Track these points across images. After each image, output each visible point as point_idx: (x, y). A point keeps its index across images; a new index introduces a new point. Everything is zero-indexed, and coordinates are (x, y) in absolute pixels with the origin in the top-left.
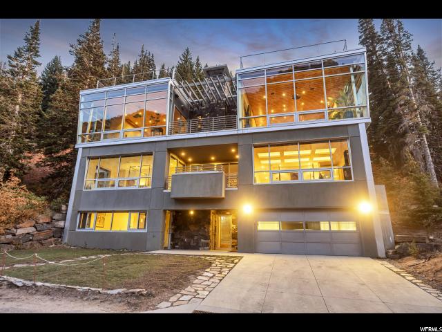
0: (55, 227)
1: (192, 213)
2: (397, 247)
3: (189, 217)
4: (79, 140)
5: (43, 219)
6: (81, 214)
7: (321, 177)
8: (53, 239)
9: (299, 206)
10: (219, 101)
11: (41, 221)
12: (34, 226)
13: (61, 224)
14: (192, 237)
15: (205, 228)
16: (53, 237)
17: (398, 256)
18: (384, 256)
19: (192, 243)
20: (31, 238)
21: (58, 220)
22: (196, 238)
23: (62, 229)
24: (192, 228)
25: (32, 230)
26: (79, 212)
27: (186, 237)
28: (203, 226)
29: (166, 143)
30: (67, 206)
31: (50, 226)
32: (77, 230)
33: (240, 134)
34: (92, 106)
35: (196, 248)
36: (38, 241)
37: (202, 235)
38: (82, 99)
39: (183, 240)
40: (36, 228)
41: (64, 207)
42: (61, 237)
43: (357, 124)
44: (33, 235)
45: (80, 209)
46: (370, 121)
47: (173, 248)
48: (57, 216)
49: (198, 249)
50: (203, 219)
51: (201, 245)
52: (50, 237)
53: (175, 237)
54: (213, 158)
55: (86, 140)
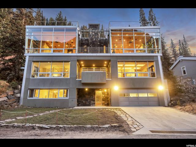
0: (16, 97)
1: (87, 90)
2: (172, 102)
3: (85, 91)
4: (26, 51)
5: (10, 93)
6: (30, 90)
7: (136, 76)
8: (16, 103)
9: (137, 87)
10: (97, 40)
11: (9, 94)
12: (7, 97)
13: (18, 95)
14: (87, 100)
15: (93, 96)
16: (16, 102)
17: (172, 105)
18: (167, 106)
19: (87, 103)
20: (6, 103)
21: (17, 93)
22: (89, 101)
23: (19, 98)
24: (87, 96)
25: (6, 99)
26: (29, 89)
27: (84, 100)
28: (92, 95)
29: (76, 57)
30: (21, 86)
31: (13, 96)
32: (28, 98)
33: (112, 56)
34: (32, 35)
35: (89, 105)
36: (9, 104)
37: (92, 99)
38: (27, 30)
39: (83, 102)
40: (8, 98)
41: (19, 87)
42: (19, 102)
43: (157, 56)
44: (7, 101)
45: (30, 88)
46: (162, 55)
47: (78, 105)
48: (16, 91)
49: (90, 106)
50: (92, 92)
51: (91, 104)
52: (14, 103)
53: (79, 100)
54: (94, 65)
55: (30, 52)
